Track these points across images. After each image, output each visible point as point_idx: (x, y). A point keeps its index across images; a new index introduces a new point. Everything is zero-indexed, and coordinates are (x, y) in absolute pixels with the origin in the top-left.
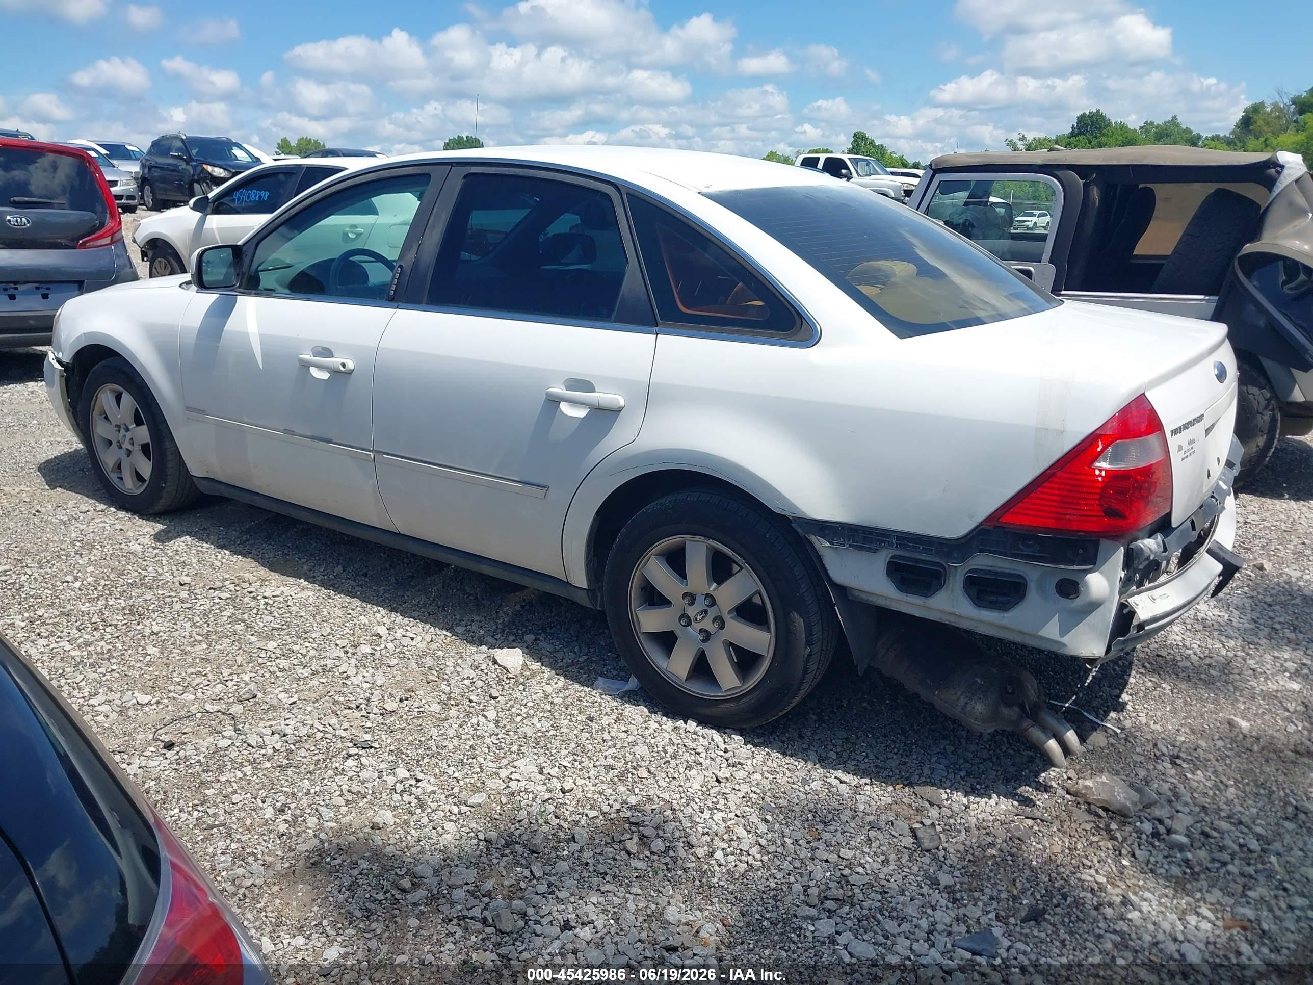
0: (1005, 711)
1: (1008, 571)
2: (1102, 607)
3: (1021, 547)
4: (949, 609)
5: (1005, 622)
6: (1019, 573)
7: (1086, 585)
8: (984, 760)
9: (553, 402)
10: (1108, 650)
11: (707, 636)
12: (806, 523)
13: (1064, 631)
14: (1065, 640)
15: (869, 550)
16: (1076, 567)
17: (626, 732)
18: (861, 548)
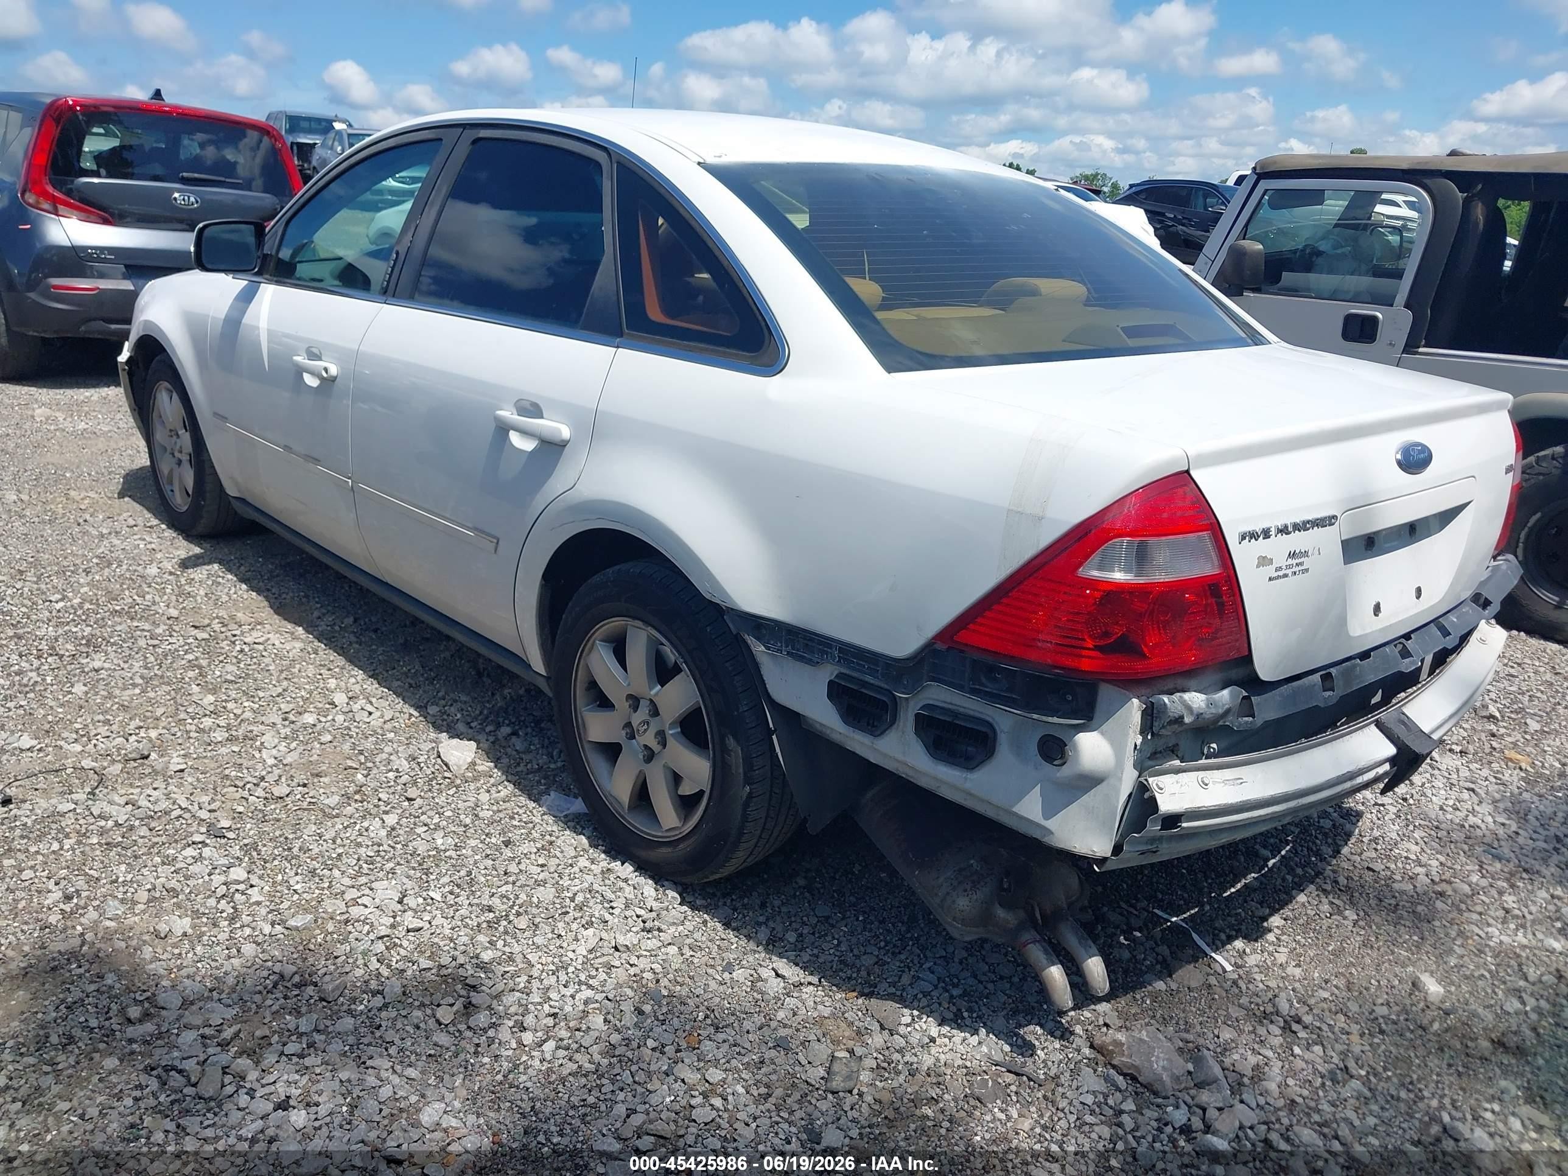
0: (1001, 913)
1: (972, 713)
2: (1104, 784)
3: (984, 680)
4: (900, 757)
5: (968, 785)
6: (988, 719)
7: (1075, 748)
8: (1002, 978)
9: (503, 429)
10: (1117, 849)
11: (650, 756)
12: (739, 616)
13: (1050, 811)
14: (1049, 824)
15: (809, 662)
16: (1055, 720)
17: (542, 866)
18: (801, 659)
